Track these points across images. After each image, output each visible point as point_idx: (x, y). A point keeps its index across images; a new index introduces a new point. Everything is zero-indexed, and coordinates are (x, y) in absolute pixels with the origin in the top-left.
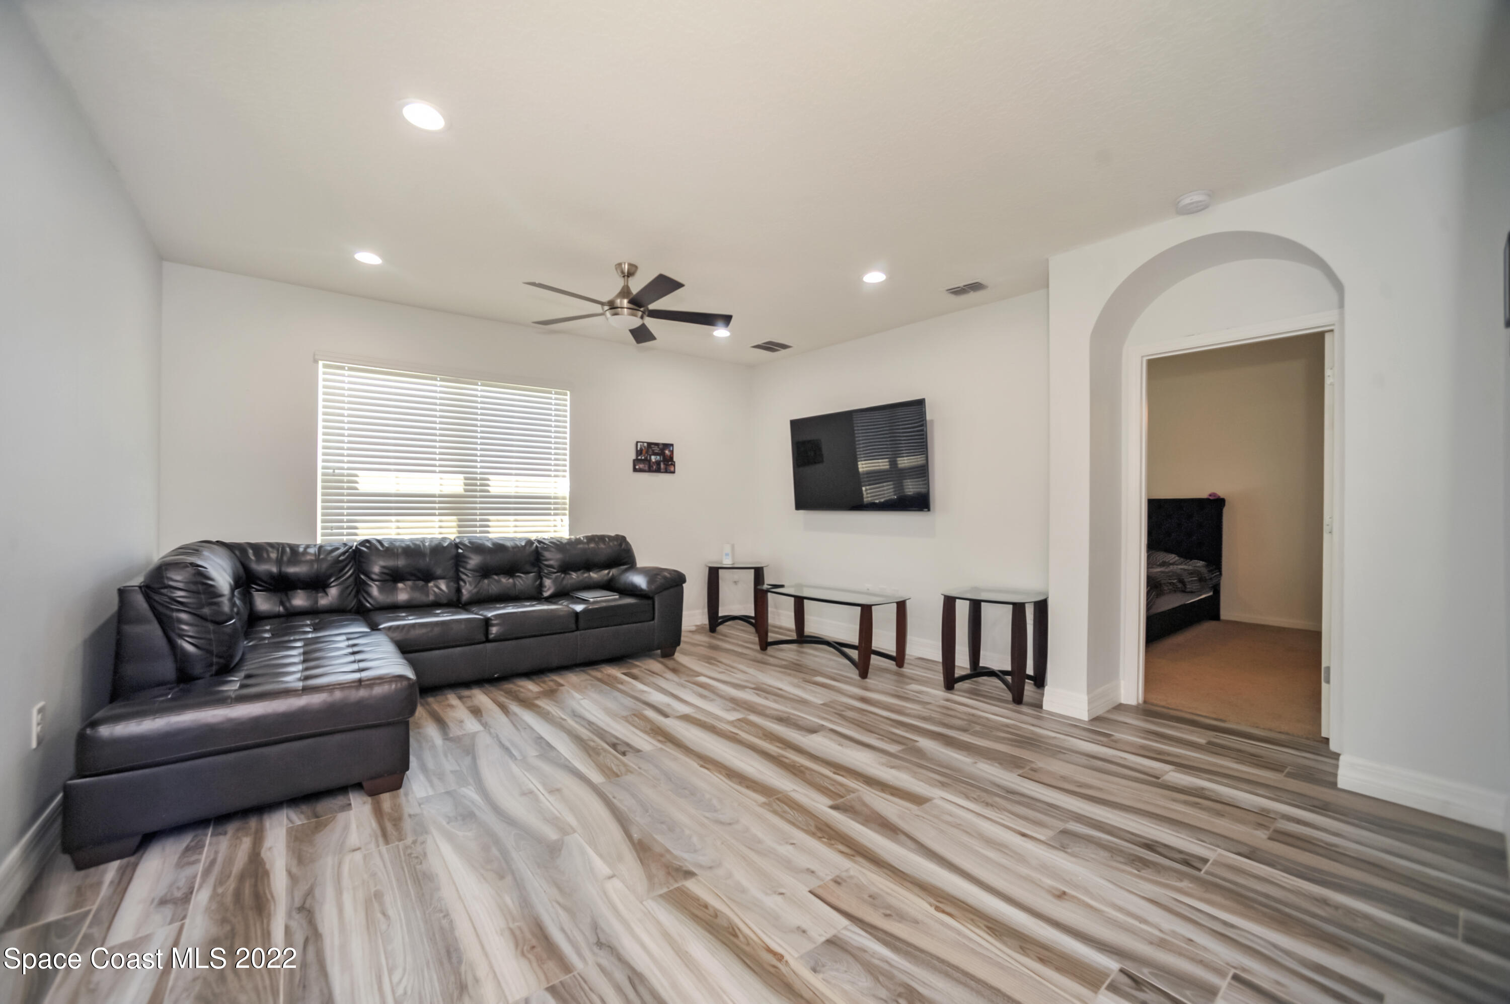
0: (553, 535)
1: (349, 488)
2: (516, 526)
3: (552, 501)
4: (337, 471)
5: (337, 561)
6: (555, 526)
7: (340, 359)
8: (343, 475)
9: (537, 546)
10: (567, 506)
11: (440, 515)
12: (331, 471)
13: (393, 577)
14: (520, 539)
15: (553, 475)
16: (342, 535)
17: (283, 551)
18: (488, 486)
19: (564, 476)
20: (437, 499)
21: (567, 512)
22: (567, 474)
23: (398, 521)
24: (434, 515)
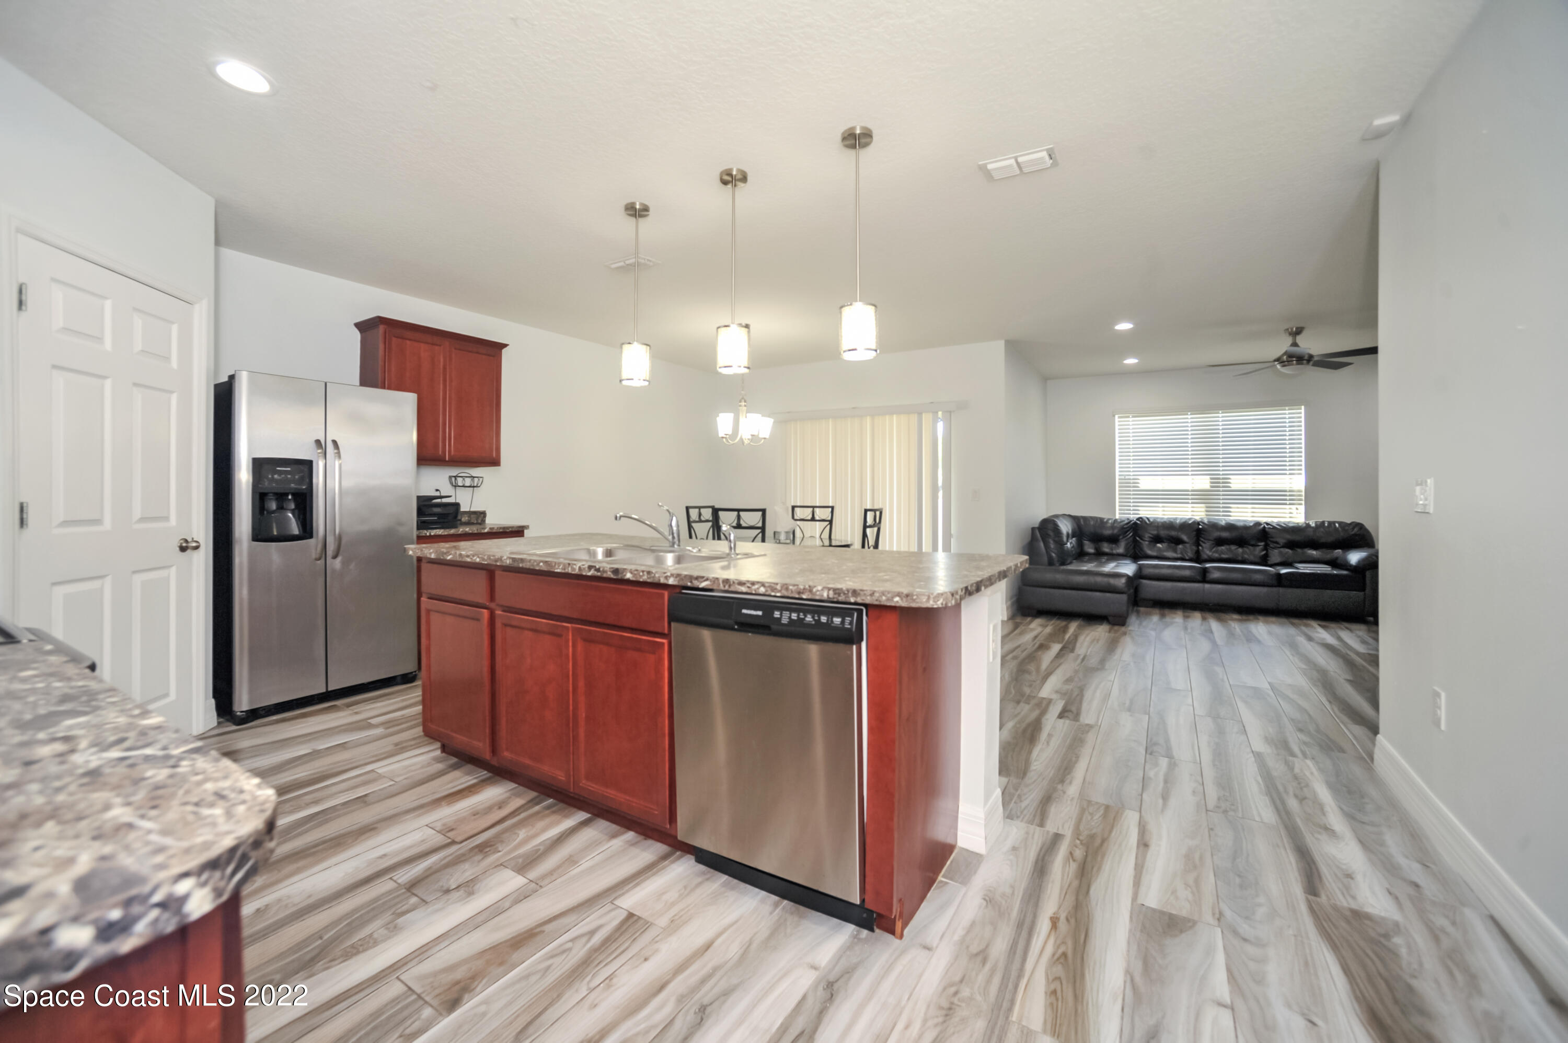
0: (1287, 520)
1: (1134, 487)
2: (1253, 512)
3: (1288, 493)
4: (1127, 477)
5: (1122, 528)
6: (1291, 513)
7: (1126, 412)
8: (1130, 479)
9: (1264, 527)
10: (1303, 498)
11: (1192, 503)
12: (1123, 477)
13: (1157, 539)
14: (1251, 521)
15: (1288, 473)
16: (1130, 514)
17: (1097, 521)
18: (1229, 483)
19: (1300, 474)
20: (1190, 493)
21: (1303, 502)
22: (1303, 472)
23: (1163, 507)
24: (1188, 503)
